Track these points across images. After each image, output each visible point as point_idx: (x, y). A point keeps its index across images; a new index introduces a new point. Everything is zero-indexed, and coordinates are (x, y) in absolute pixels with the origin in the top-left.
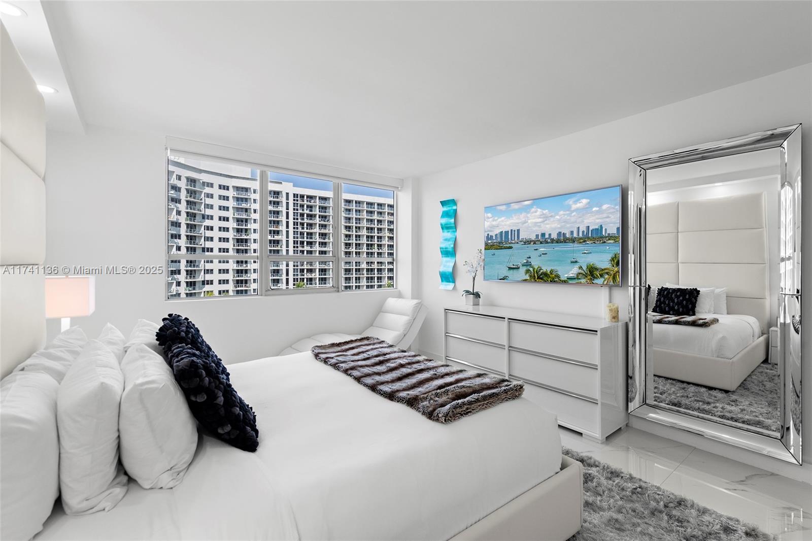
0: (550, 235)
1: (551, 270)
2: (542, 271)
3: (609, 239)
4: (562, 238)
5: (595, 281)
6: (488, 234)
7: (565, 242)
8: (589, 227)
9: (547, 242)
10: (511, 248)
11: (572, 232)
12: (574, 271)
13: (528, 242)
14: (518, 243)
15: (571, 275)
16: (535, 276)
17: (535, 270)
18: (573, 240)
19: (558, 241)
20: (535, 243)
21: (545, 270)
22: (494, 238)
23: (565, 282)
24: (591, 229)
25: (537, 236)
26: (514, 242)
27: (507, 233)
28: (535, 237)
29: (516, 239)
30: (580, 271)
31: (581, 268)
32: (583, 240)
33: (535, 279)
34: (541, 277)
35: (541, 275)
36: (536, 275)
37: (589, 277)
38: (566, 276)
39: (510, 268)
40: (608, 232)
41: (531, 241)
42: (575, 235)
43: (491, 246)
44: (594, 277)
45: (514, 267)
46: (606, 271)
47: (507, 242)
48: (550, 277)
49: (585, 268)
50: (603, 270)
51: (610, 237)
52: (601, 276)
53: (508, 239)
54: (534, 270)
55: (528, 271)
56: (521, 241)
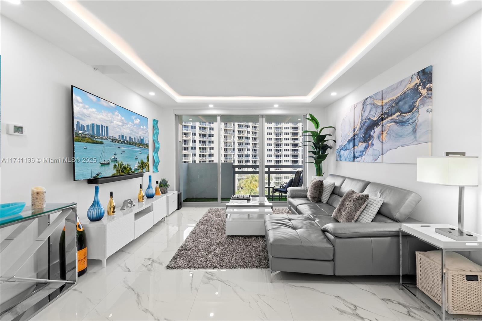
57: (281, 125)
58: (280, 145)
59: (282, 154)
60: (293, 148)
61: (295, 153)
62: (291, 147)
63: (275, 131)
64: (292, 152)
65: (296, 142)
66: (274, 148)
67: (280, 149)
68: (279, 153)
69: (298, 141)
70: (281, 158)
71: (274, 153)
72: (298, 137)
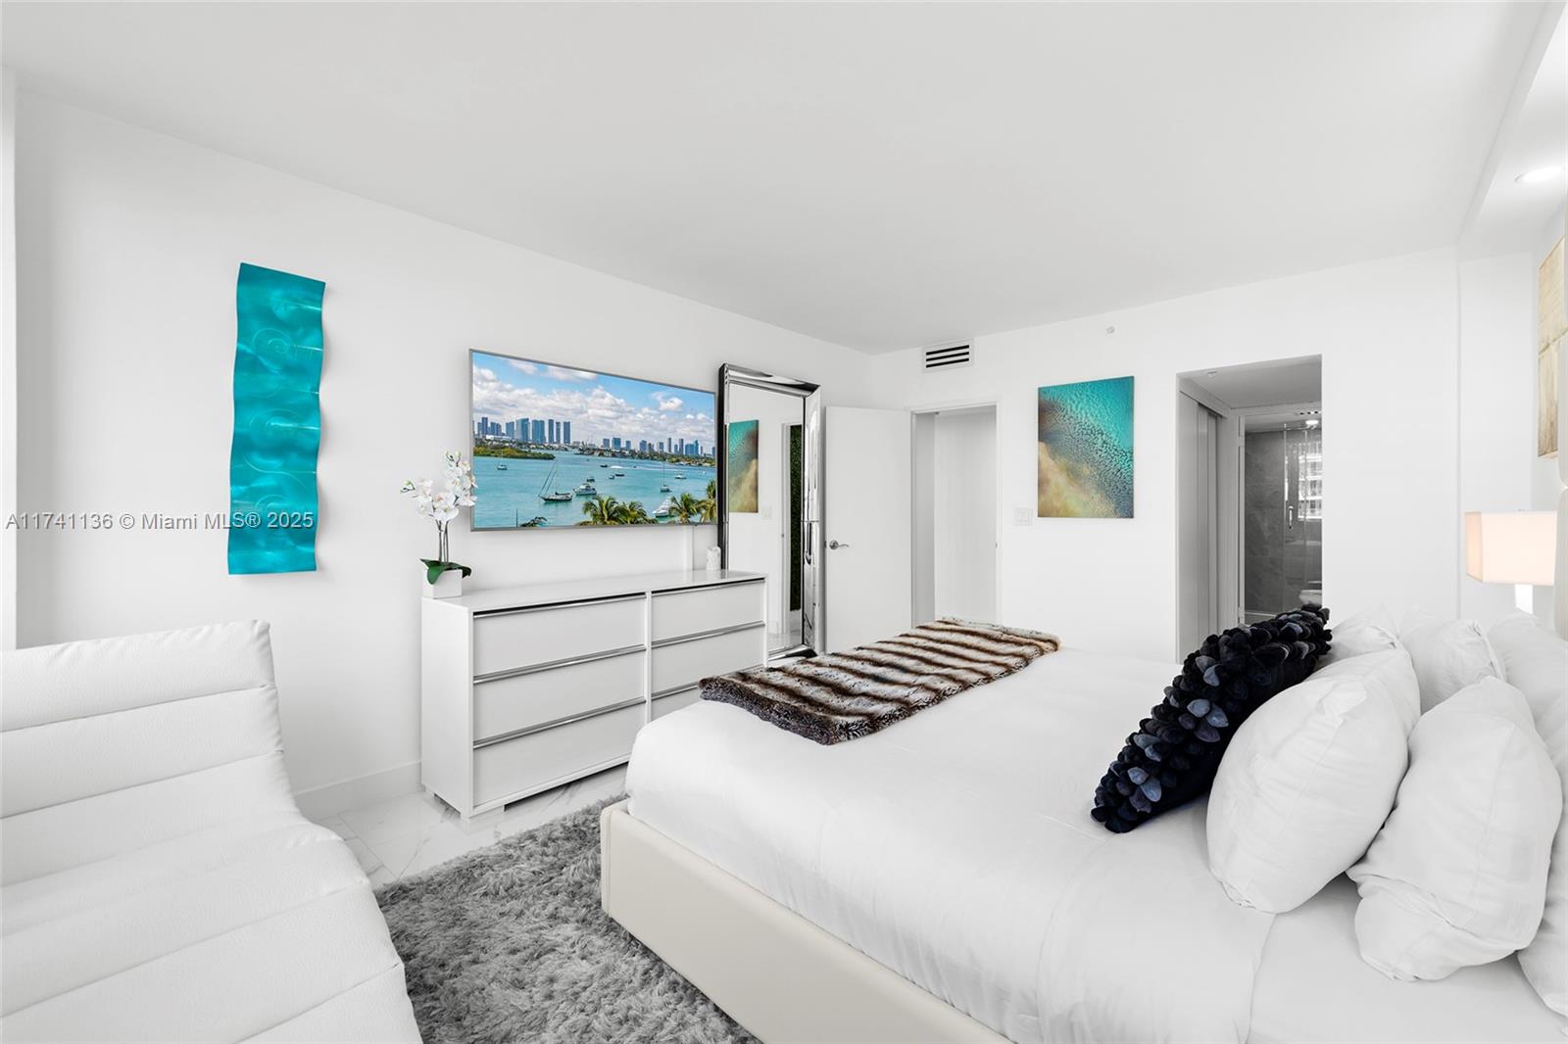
0: (628, 443)
1: (632, 503)
2: (615, 505)
3: (705, 462)
4: (647, 451)
5: (693, 519)
6: (485, 420)
7: (652, 459)
8: (682, 440)
9: (623, 456)
10: (550, 458)
11: (661, 444)
12: (665, 505)
13: (587, 451)
14: (566, 450)
15: (663, 511)
16: (603, 515)
17: (604, 504)
18: (663, 457)
19: (641, 456)
20: (601, 454)
21: (621, 504)
22: (504, 431)
23: (653, 522)
24: (685, 443)
25: (606, 441)
26: (557, 446)
27: (539, 424)
28: (602, 444)
29: (562, 441)
30: (674, 505)
31: (674, 500)
32: (676, 458)
33: (603, 519)
34: (615, 515)
35: (615, 512)
36: (605, 513)
37: (684, 513)
38: (655, 512)
39: (548, 501)
40: (704, 452)
41: (594, 450)
42: (666, 450)
43: (496, 448)
44: (691, 514)
45: (558, 497)
46: (703, 504)
47: (540, 443)
48: (629, 515)
49: (679, 500)
50: (699, 503)
51: (707, 459)
52: (698, 511)
53: (543, 438)
54: (600, 504)
55: (588, 507)
56: (574, 447)
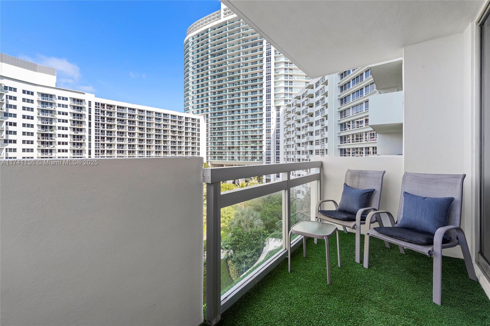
57: (53, 108)
58: (51, 135)
59: (54, 148)
60: (75, 140)
61: (79, 148)
62: (71, 140)
63: (40, 114)
64: (72, 147)
65: (80, 134)
66: (39, 138)
67: (51, 141)
68: (48, 146)
69: (83, 133)
70: (53, 154)
71: (39, 147)
72: (83, 127)
